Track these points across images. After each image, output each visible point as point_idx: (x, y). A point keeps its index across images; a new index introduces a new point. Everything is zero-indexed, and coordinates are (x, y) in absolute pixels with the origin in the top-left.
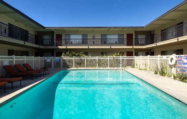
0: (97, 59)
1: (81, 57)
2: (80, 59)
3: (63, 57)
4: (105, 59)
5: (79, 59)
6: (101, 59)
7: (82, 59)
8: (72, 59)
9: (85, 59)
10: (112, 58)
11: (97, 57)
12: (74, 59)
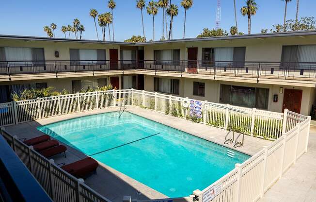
0: (78, 97)
1: (51, 97)
2: (50, 100)
3: (18, 102)
4: (91, 95)
5: (48, 100)
6: (84, 96)
7: (53, 100)
8: (35, 102)
9: (59, 99)
10: (101, 94)
11: (78, 93)
12: (38, 102)
